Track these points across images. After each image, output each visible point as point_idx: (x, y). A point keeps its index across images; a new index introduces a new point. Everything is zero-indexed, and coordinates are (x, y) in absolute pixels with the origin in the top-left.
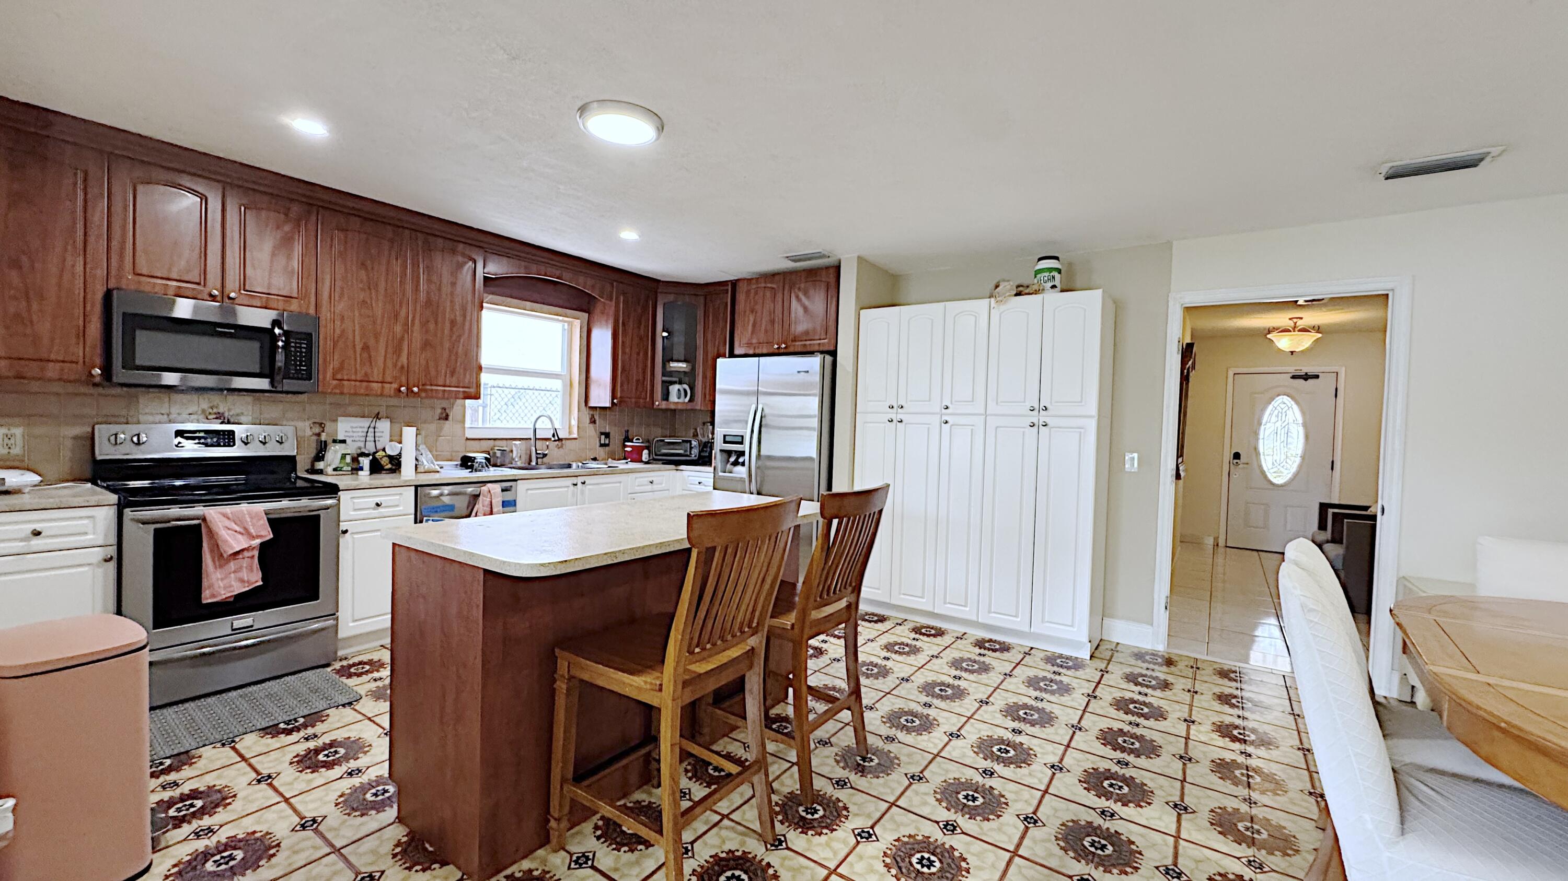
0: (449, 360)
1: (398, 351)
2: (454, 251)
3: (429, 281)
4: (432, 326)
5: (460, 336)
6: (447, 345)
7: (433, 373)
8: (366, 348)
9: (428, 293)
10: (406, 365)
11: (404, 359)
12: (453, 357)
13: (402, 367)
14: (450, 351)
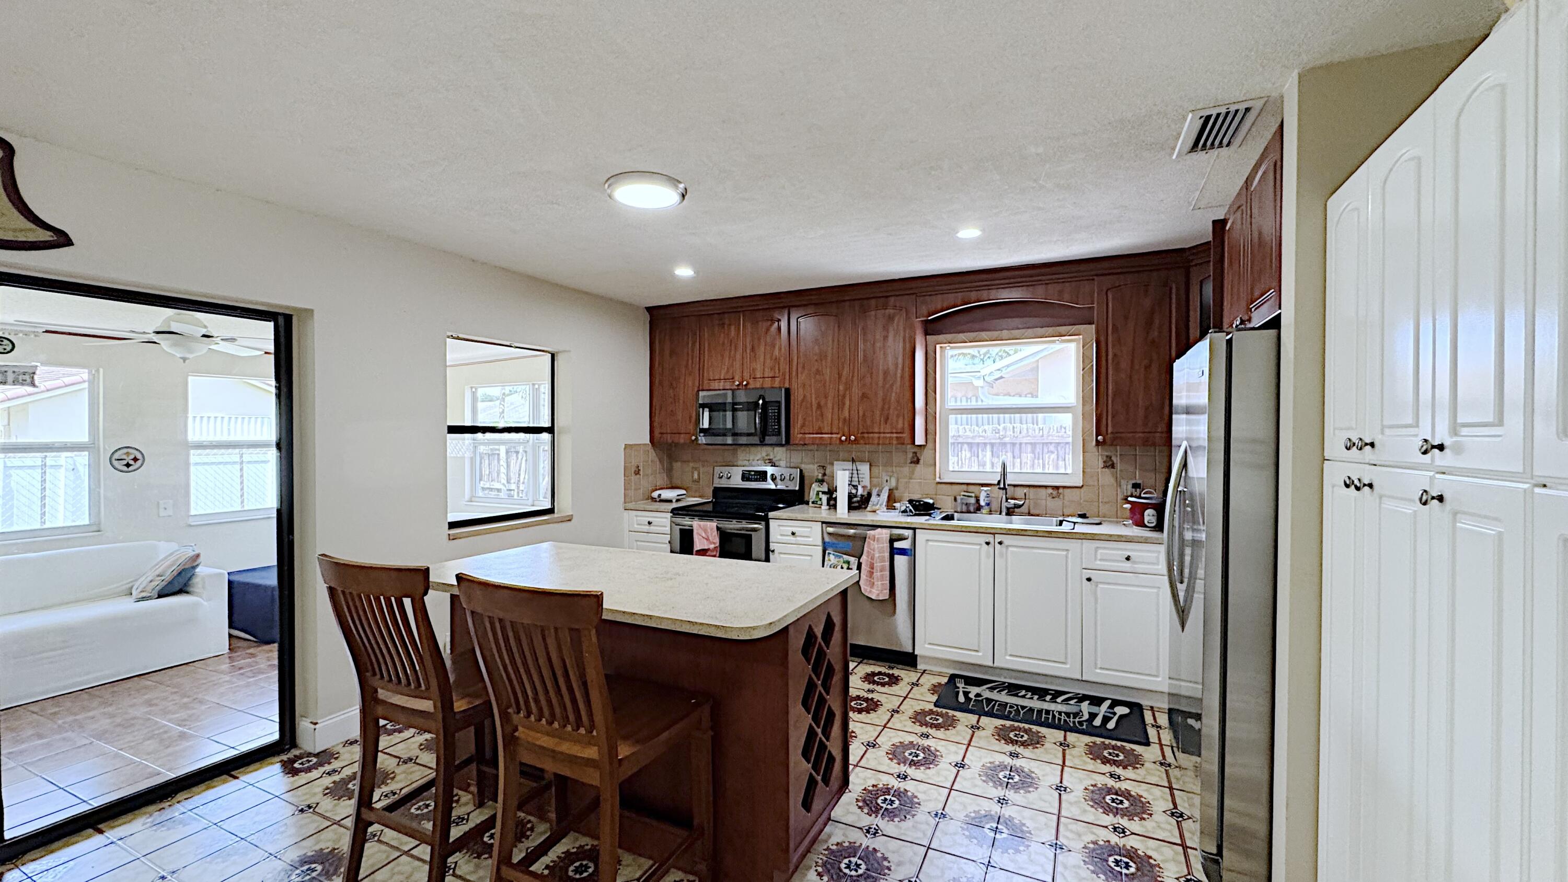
0: (883, 409)
1: (841, 405)
2: (885, 307)
3: (865, 341)
4: (868, 380)
5: (892, 386)
6: (881, 394)
7: (869, 422)
8: (819, 406)
9: (864, 351)
10: (848, 417)
11: (846, 414)
12: (886, 406)
13: (845, 419)
14: (884, 400)
